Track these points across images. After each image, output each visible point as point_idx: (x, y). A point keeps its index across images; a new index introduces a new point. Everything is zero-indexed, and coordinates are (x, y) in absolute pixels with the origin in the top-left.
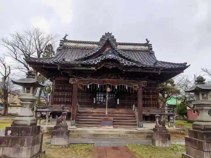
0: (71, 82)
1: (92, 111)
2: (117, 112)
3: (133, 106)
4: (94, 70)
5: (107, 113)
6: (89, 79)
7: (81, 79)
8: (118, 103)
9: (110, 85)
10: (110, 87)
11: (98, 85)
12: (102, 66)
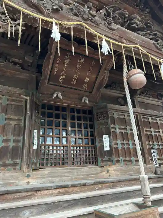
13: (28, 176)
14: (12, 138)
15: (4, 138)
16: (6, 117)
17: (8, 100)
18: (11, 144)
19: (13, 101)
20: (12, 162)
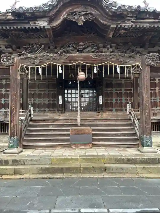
0: (4, 61)
1: (57, 118)
2: (99, 117)
3: (128, 107)
4: (44, 27)
5: (79, 121)
6: (41, 54)
7: (25, 56)
8: (101, 103)
9: (83, 66)
10: (83, 70)
11: (59, 66)
12: (62, 18)
13: (59, 115)
14: (52, 99)
15: (49, 99)
16: (49, 90)
17: (49, 82)
18: (52, 102)
19: (51, 81)
20: (53, 109)
